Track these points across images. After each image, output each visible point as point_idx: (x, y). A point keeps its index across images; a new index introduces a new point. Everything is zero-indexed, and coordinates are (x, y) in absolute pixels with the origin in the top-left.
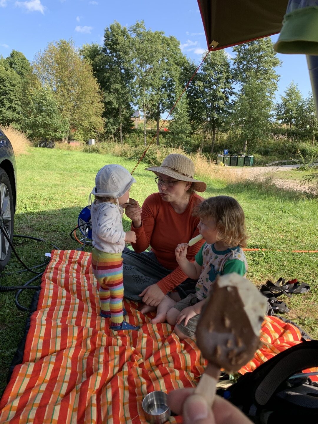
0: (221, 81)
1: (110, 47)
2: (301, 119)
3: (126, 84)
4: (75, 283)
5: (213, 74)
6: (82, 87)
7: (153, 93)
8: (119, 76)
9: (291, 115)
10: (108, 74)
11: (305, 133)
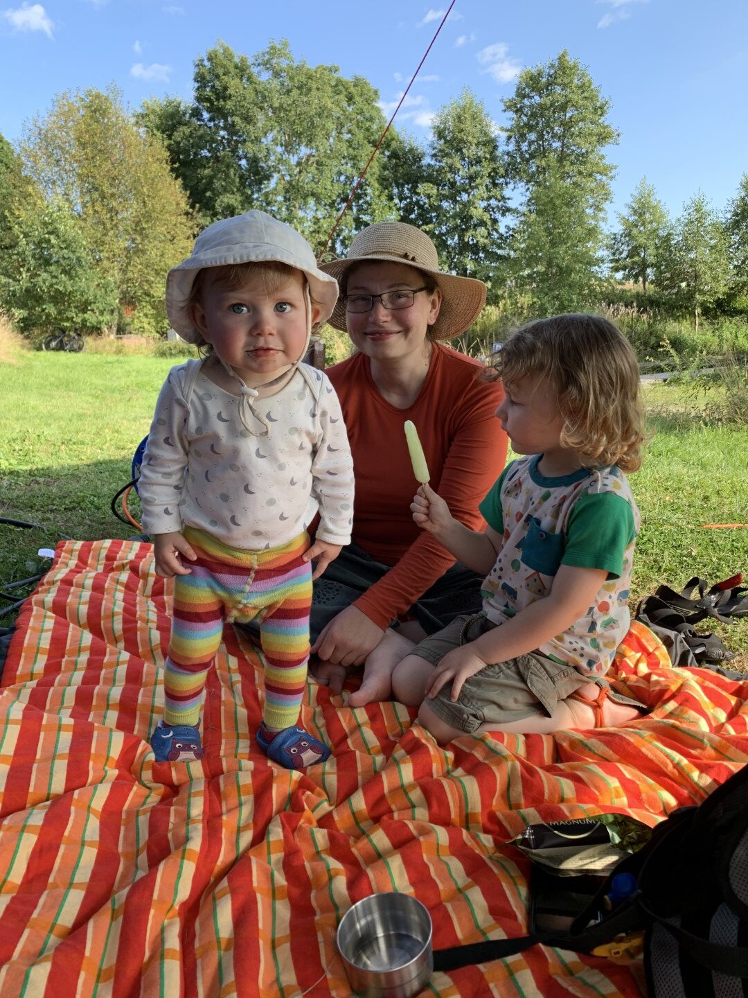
0: (478, 181)
1: (208, 105)
2: (666, 267)
3: (253, 193)
4: (118, 614)
5: (459, 166)
6: (144, 202)
7: (319, 214)
8: (235, 175)
9: (644, 260)
10: (207, 172)
11: (676, 299)
